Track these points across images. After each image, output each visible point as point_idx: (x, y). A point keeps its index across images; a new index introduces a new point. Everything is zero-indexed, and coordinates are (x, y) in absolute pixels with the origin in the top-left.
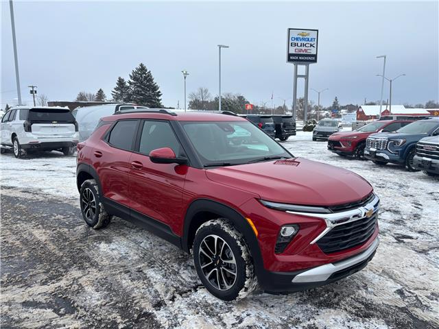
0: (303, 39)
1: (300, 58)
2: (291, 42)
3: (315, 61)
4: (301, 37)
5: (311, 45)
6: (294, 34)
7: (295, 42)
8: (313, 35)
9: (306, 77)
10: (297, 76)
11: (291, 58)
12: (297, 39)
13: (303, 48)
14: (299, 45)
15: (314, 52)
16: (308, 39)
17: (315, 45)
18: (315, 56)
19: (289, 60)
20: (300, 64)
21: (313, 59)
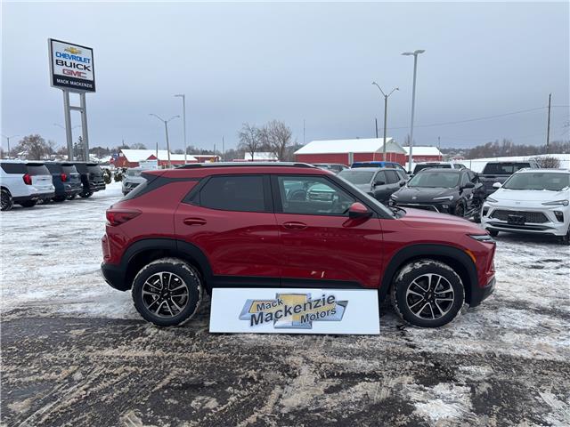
0: (74, 58)
1: (72, 83)
2: (55, 58)
3: (93, 89)
4: (70, 54)
5: (85, 68)
6: (58, 48)
7: (62, 59)
8: (86, 54)
9: (83, 109)
10: (69, 108)
11: (58, 81)
12: (64, 56)
13: (75, 70)
14: (68, 64)
15: (90, 78)
16: (80, 58)
17: (91, 68)
18: (93, 83)
19: (55, 84)
20: (72, 91)
21: (89, 86)
